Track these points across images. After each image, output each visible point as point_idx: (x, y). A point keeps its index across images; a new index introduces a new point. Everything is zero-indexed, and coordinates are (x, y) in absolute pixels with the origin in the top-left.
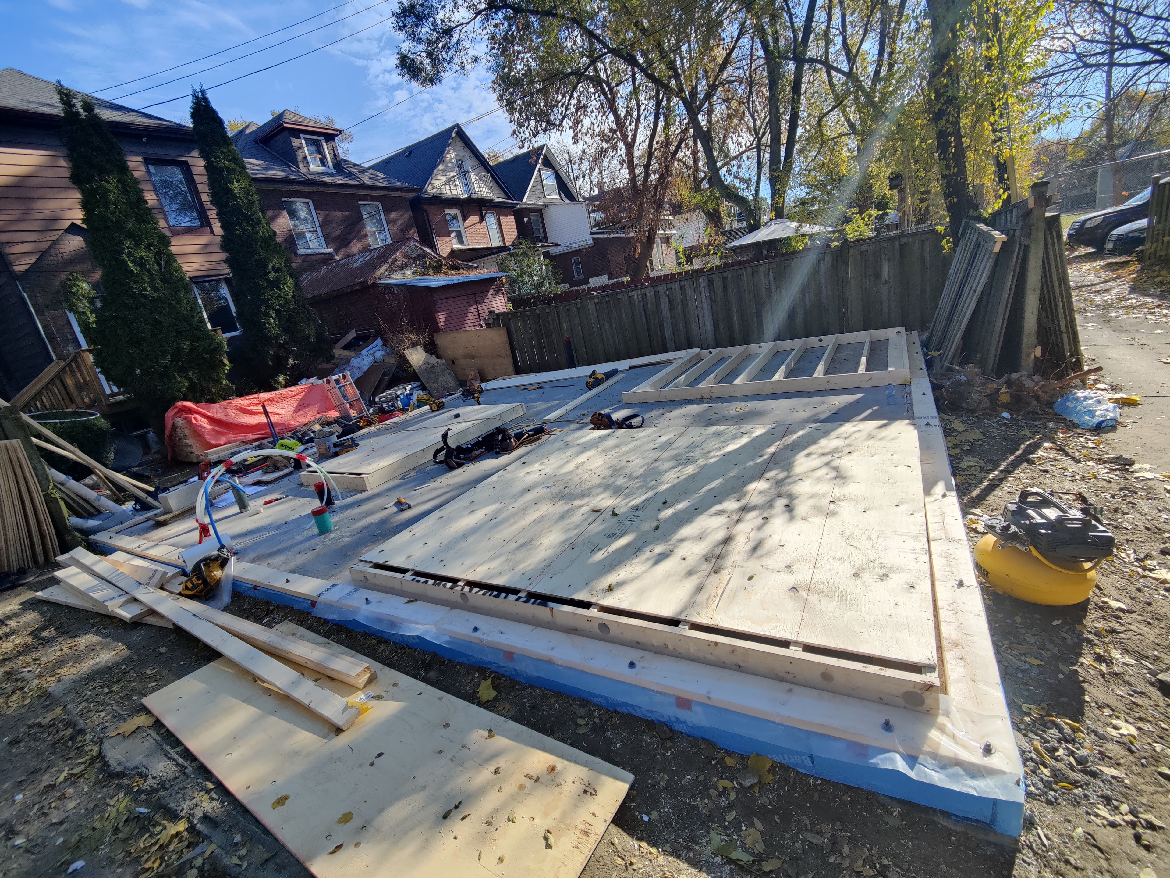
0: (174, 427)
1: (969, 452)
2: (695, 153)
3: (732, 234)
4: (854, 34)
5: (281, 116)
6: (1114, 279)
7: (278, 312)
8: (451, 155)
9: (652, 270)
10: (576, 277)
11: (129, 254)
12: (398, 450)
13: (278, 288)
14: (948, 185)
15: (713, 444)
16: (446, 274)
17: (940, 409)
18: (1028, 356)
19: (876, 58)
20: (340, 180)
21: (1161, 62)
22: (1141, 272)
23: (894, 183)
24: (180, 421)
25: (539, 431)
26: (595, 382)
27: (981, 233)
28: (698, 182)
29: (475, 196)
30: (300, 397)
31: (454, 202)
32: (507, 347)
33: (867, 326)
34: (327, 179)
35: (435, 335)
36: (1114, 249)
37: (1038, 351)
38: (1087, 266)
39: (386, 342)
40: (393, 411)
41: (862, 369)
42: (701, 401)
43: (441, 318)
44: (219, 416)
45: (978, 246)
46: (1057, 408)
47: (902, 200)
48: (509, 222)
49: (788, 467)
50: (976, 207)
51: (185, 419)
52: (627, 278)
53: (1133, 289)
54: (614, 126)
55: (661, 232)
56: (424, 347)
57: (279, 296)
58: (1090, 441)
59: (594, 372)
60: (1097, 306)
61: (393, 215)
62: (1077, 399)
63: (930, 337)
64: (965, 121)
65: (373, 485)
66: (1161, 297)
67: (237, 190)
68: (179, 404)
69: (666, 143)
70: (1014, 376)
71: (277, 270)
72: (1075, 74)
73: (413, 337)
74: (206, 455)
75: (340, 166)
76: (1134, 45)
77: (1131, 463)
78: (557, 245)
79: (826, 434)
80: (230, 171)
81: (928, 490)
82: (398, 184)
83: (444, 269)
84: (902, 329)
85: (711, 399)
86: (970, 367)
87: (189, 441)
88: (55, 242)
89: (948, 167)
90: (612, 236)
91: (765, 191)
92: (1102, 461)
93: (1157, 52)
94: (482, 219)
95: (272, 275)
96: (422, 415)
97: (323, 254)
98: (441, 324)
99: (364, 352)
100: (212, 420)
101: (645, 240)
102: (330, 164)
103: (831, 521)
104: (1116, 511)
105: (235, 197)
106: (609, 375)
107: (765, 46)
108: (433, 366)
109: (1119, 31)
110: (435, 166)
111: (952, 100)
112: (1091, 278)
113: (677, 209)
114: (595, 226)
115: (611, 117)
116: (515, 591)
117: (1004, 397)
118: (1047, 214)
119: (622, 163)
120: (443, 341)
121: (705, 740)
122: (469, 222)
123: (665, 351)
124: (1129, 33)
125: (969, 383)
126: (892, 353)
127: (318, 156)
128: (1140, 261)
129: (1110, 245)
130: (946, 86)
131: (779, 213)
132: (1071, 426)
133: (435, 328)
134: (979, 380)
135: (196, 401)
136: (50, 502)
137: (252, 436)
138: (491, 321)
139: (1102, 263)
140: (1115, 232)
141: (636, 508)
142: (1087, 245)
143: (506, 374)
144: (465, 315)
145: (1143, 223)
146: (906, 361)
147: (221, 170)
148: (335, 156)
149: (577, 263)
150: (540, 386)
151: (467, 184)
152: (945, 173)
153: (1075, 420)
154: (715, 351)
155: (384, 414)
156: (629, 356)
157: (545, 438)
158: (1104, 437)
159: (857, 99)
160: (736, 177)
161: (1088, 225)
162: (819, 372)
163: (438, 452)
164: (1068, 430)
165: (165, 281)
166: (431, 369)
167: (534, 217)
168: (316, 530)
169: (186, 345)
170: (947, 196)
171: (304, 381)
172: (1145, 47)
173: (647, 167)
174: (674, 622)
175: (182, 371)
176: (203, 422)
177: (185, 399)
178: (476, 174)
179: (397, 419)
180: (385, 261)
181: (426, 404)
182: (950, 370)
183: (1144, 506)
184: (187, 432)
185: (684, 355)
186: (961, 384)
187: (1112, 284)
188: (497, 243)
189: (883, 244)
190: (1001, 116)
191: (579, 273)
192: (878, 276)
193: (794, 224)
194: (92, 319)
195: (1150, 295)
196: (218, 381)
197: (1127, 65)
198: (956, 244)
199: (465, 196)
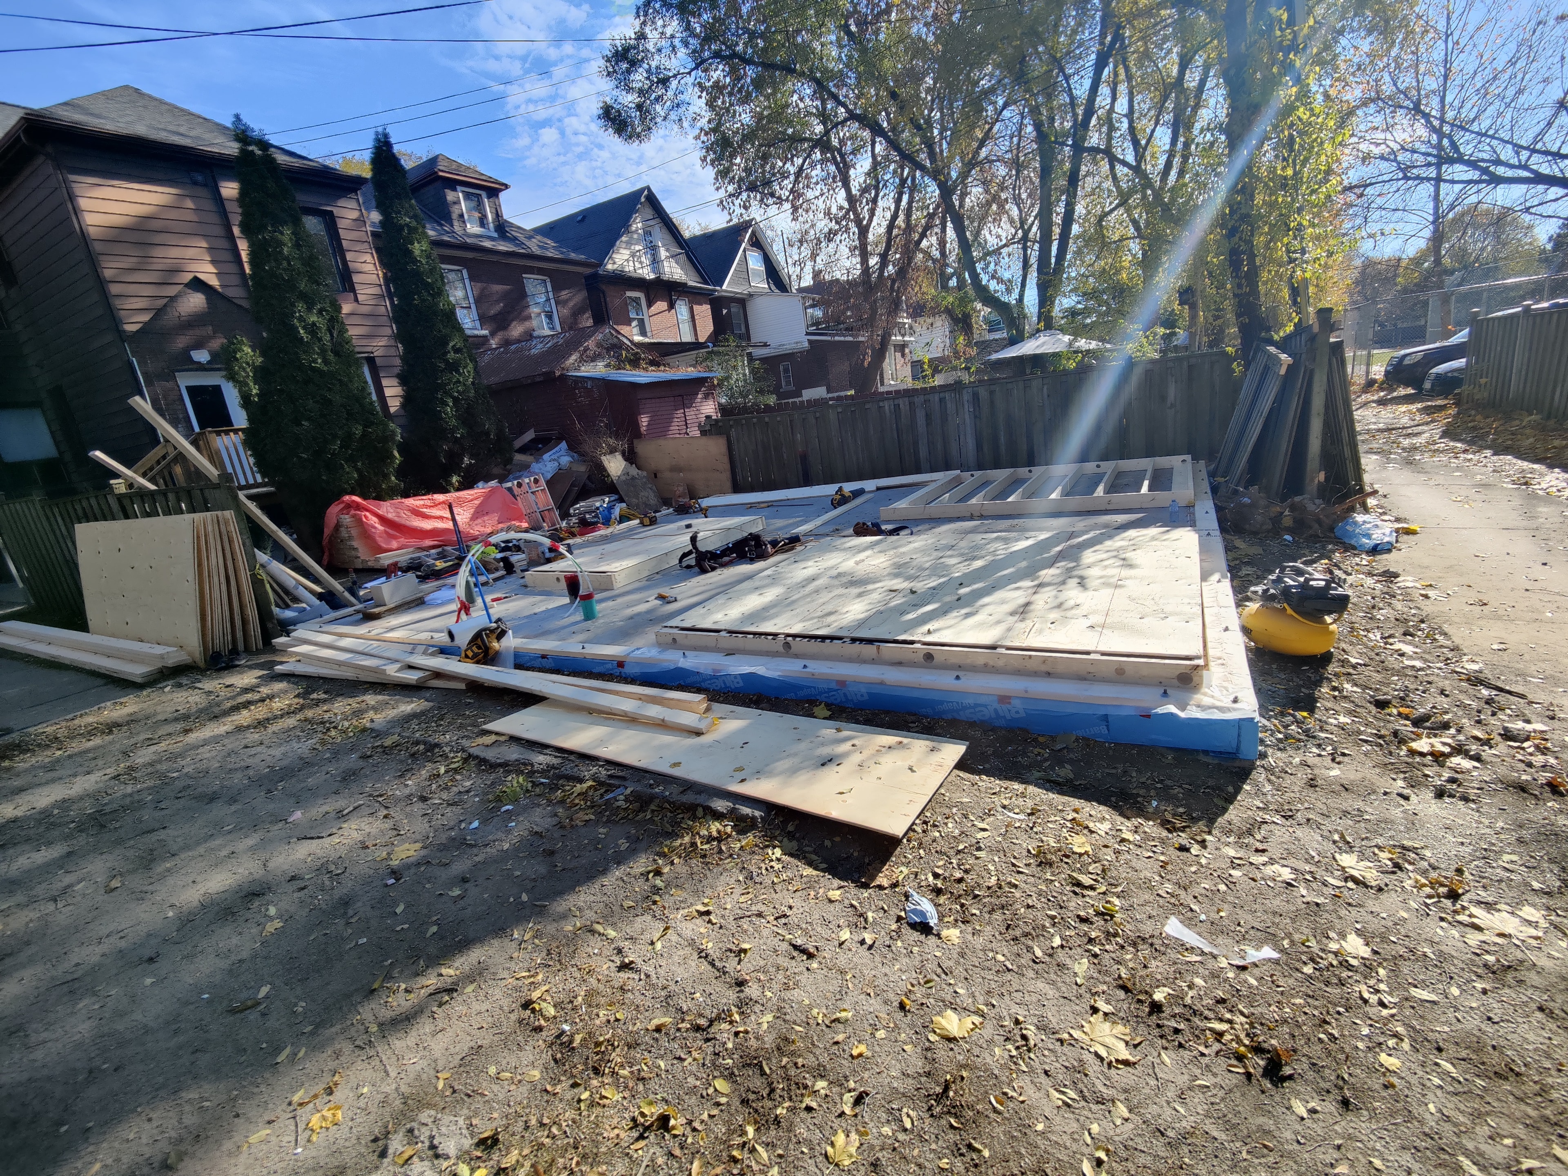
0: (338, 527)
1: (1247, 564)
2: (942, 243)
3: (985, 346)
4: (1144, 125)
5: (434, 161)
6: (1427, 423)
7: (456, 400)
8: (637, 225)
9: (882, 384)
10: (784, 387)
11: (301, 319)
12: (636, 554)
13: (457, 371)
14: (1240, 305)
15: (999, 545)
16: (646, 369)
17: (1223, 529)
18: (1312, 480)
19: (1167, 147)
20: (503, 247)
21: (1489, 183)
22: (1456, 416)
23: (1185, 297)
24: (347, 519)
25: (794, 541)
26: (841, 500)
27: (1270, 355)
28: (944, 279)
29: (665, 277)
30: (477, 502)
31: (639, 283)
32: (726, 460)
33: (1150, 453)
34: (488, 244)
35: (635, 441)
36: (1432, 389)
37: (1322, 476)
38: (1403, 408)
39: (573, 447)
40: (596, 523)
41: (1145, 489)
42: (971, 518)
43: (644, 421)
44: (390, 516)
45: (1267, 369)
46: (1338, 532)
47: (1194, 317)
48: (704, 311)
49: (1076, 559)
50: (1268, 329)
51: (353, 516)
52: (852, 392)
53: (1445, 434)
54: (846, 205)
55: (899, 338)
56: (623, 455)
57: (458, 381)
58: (1365, 559)
59: (840, 489)
60: (1403, 449)
61: (564, 294)
62: (1355, 523)
63: (1217, 468)
64: (1259, 240)
65: (620, 582)
66: (1471, 443)
67: (417, 252)
68: (347, 498)
69: (909, 228)
70: (1297, 499)
71: (457, 351)
72: (1395, 185)
73: (611, 441)
74: (377, 560)
75: (502, 228)
76: (1460, 160)
77: (1396, 575)
78: (765, 345)
79: (1110, 537)
80: (413, 230)
81: (1204, 577)
82: (573, 256)
83: (643, 364)
84: (1188, 457)
85: (982, 517)
86: (1254, 489)
87: (355, 544)
88: (173, 299)
89: (1239, 286)
90: (837, 338)
91: (1031, 297)
92: (1370, 574)
93: (1485, 171)
94: (671, 306)
95: (451, 356)
96: (631, 529)
97: (477, 336)
98: (643, 429)
99: (546, 457)
100: (383, 520)
101: (878, 347)
102: (491, 226)
103: (1118, 591)
104: (1373, 607)
105: (415, 261)
106: (857, 493)
107: (1038, 126)
108: (633, 478)
109: (1445, 142)
110: (618, 236)
111: (1246, 218)
112: (1405, 421)
113: (918, 311)
114: (813, 325)
115: (842, 194)
116: (840, 638)
117: (1287, 521)
118: (1332, 340)
119: (852, 249)
120: (644, 448)
121: (1020, 729)
122: (654, 309)
123: (918, 471)
124: (1454, 145)
125: (1253, 505)
126: (1176, 479)
127: (477, 215)
128: (1457, 404)
129: (1427, 385)
130: (1240, 203)
131: (1047, 322)
132: (1350, 548)
133: (635, 433)
134: (1263, 503)
135: (365, 498)
136: (257, 583)
137: (428, 543)
138: (708, 428)
139: (1419, 406)
140: (1434, 370)
141: (934, 588)
142: (1407, 385)
143: (722, 492)
144: (669, 421)
145: (1461, 362)
146: (1191, 483)
147: (401, 228)
148: (498, 215)
149: (786, 371)
150: (770, 504)
151: (655, 261)
152: (1237, 291)
153: (1353, 542)
154: (977, 474)
155: (586, 526)
156: (874, 475)
157: (799, 548)
158: (1378, 557)
159: (1144, 197)
160: (993, 277)
161: (1407, 362)
162: (1100, 491)
163: (685, 555)
164: (1346, 551)
165: (337, 353)
166: (631, 481)
167: (735, 308)
168: (579, 616)
169: (358, 430)
170: (1238, 316)
171: (480, 484)
172: (1473, 164)
173: (884, 257)
174: (993, 647)
175: (351, 460)
176: (373, 520)
177: (352, 493)
178: (667, 250)
179: (603, 532)
180: (575, 349)
181: (636, 517)
182: (1236, 492)
183: (1399, 606)
184: (354, 532)
185: (941, 477)
186: (1245, 505)
187: (1425, 428)
188: (687, 337)
189: (1170, 364)
190: (1295, 238)
191: (788, 383)
192: (1163, 398)
193: (1067, 338)
194: (254, 392)
195: (1459, 440)
196: (386, 476)
197: (1453, 182)
198: (1247, 367)
199: (652, 276)
